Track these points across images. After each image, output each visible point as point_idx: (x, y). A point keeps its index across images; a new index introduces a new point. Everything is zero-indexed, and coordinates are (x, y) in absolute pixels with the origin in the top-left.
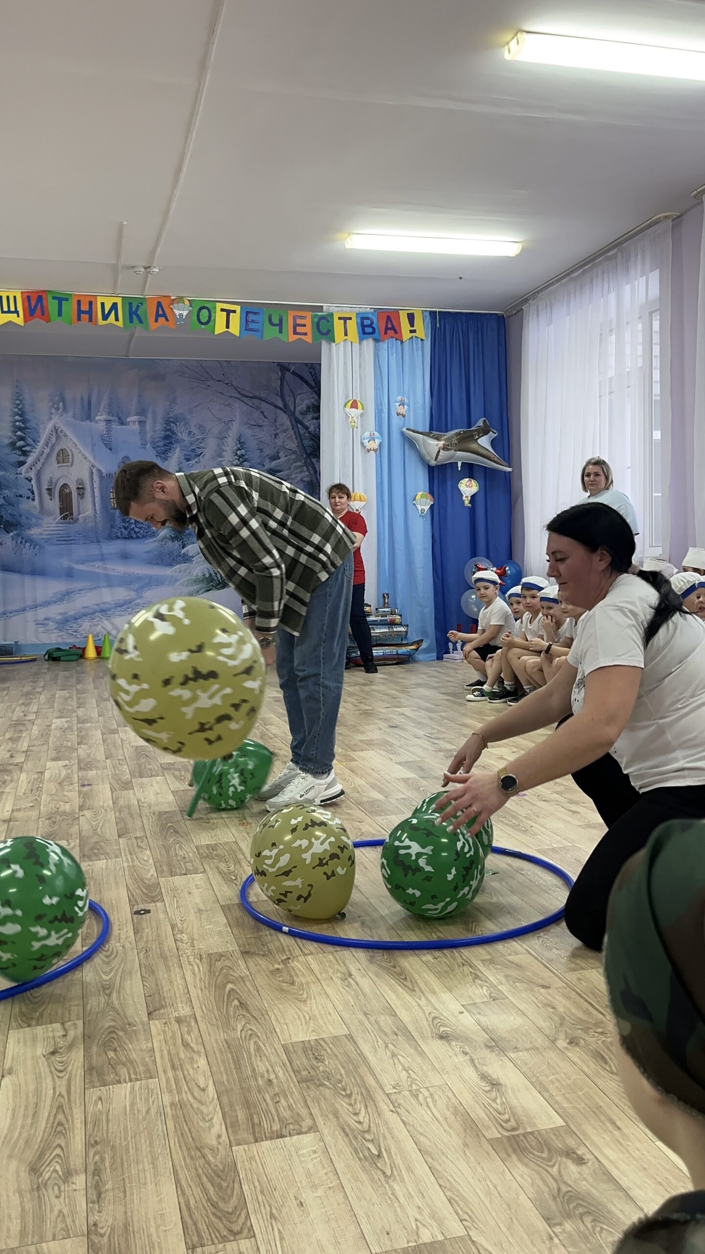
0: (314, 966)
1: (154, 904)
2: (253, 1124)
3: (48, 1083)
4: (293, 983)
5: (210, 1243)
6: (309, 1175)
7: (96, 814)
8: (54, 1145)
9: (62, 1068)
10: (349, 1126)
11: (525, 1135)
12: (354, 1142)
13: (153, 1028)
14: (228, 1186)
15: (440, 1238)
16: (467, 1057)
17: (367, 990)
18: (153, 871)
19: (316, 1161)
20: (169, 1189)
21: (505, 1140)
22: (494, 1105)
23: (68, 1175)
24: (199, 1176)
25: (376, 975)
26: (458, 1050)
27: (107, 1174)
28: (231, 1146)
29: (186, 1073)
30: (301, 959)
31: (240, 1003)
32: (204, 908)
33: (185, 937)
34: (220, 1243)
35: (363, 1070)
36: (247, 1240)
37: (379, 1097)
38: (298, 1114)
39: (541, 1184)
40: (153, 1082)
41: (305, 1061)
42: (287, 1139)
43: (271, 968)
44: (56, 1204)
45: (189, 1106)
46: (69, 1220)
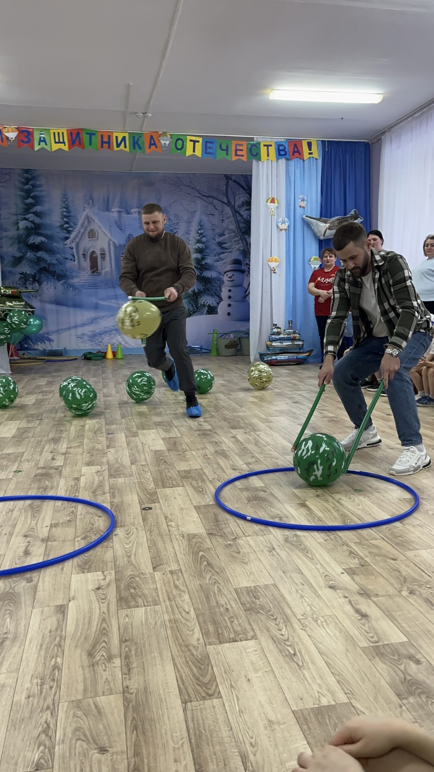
0: (252, 543)
1: (154, 504)
2: (218, 634)
3: (96, 605)
4: (239, 553)
5: (195, 700)
6: (253, 663)
7: (117, 451)
8: (101, 641)
9: (104, 597)
10: (276, 636)
11: (384, 646)
12: (279, 646)
13: (156, 576)
14: (205, 668)
15: (333, 703)
16: (347, 600)
17: (284, 558)
18: (152, 485)
19: (256, 656)
20: (170, 668)
21: (371, 649)
22: (364, 628)
23: (110, 658)
24: (187, 662)
25: (290, 549)
26: (341, 595)
27: (133, 658)
28: (206, 645)
29: (177, 603)
30: (244, 538)
31: (208, 563)
32: (184, 507)
33: (173, 524)
34: (201, 700)
35: (283, 604)
36: (217, 699)
37: (293, 620)
38: (245, 629)
39: (394, 675)
40: (158, 608)
41: (248, 598)
42: (239, 643)
43: (226, 543)
44: (103, 674)
45: (180, 623)
46: (112, 685)
